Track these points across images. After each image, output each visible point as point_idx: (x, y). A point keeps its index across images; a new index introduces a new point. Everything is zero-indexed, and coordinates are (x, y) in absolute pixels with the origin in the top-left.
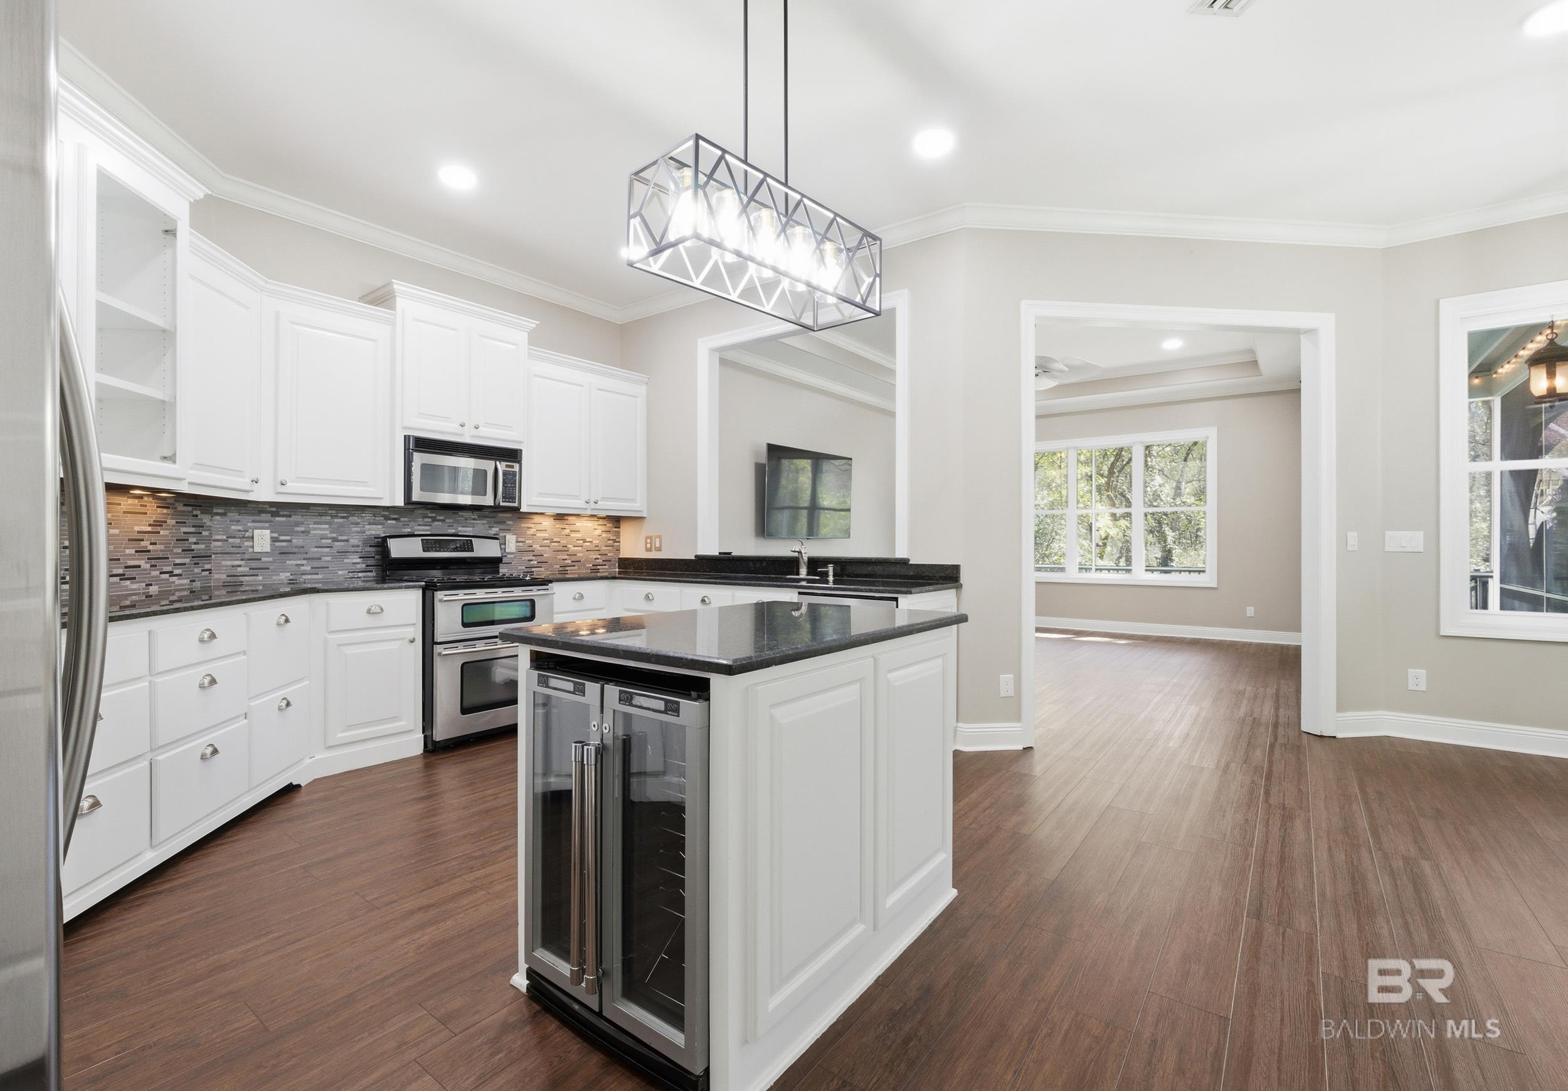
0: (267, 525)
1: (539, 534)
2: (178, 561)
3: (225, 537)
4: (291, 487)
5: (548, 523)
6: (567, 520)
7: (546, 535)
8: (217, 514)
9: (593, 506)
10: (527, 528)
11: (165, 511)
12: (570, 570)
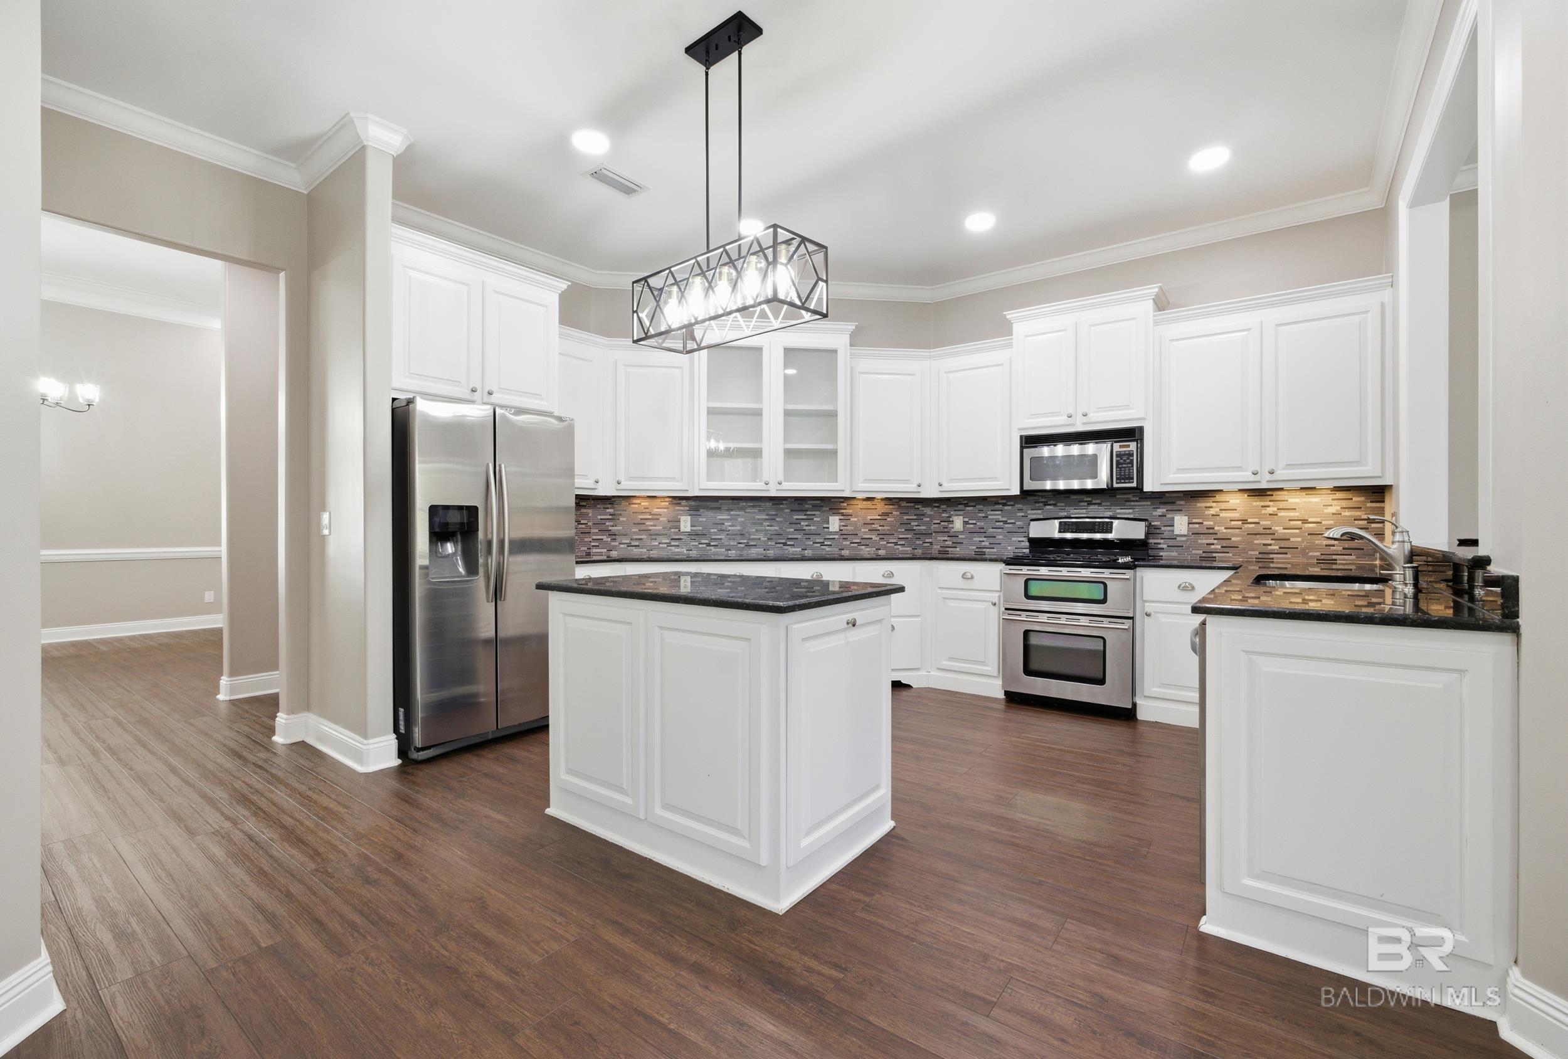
0: (962, 513)
1: (1223, 514)
2: (901, 536)
3: (939, 522)
4: (947, 486)
5: (1238, 501)
6: (1272, 495)
7: (1236, 515)
8: (936, 507)
9: (1269, 477)
10: (1206, 507)
11: (891, 507)
12: (1277, 558)
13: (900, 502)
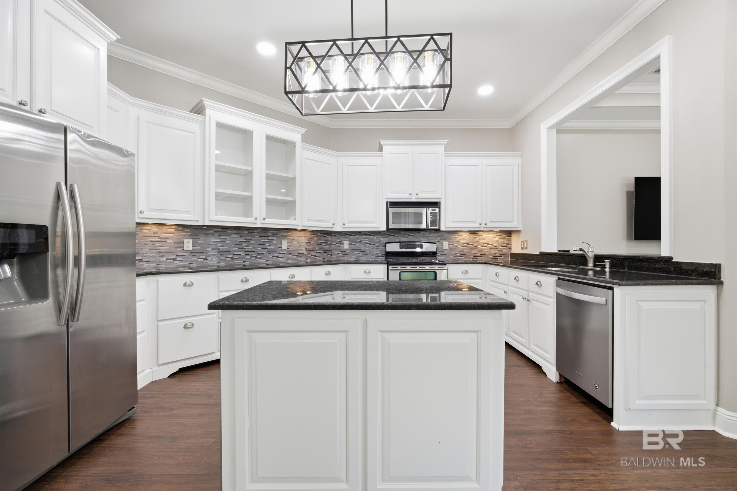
0: (348, 239)
1: (461, 241)
2: (318, 252)
3: (335, 244)
4: (347, 225)
5: (466, 236)
6: (477, 233)
7: (466, 241)
8: (333, 236)
9: (484, 226)
10: (455, 238)
11: (313, 235)
12: (479, 259)
13: (318, 233)
